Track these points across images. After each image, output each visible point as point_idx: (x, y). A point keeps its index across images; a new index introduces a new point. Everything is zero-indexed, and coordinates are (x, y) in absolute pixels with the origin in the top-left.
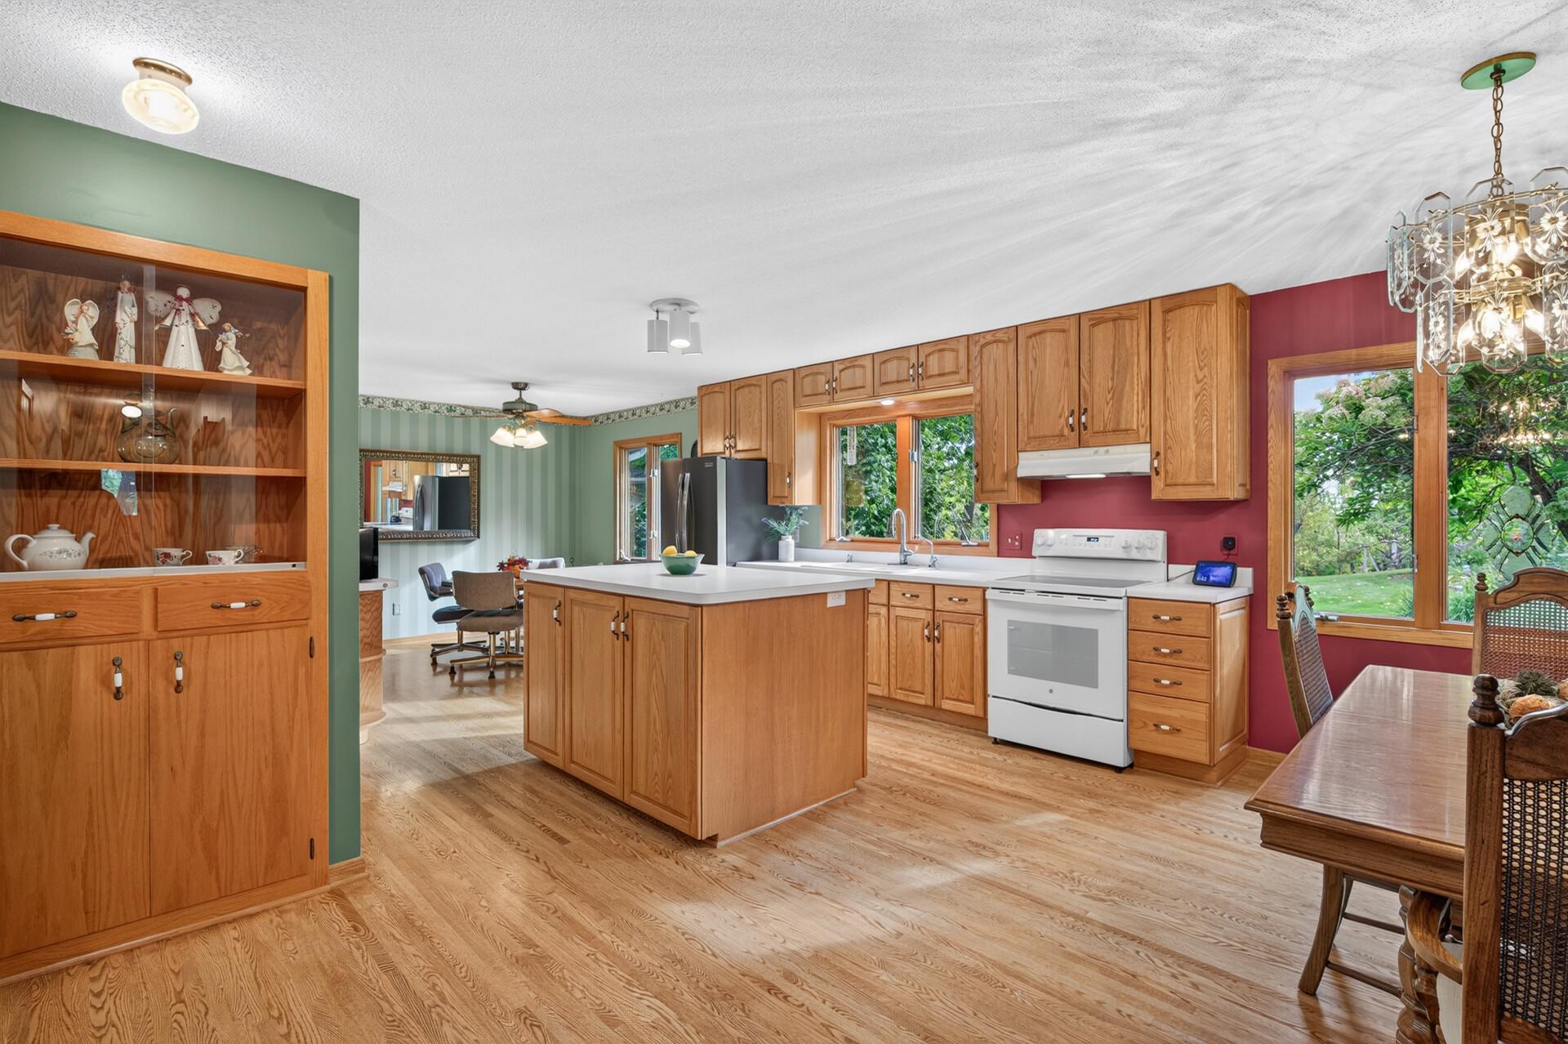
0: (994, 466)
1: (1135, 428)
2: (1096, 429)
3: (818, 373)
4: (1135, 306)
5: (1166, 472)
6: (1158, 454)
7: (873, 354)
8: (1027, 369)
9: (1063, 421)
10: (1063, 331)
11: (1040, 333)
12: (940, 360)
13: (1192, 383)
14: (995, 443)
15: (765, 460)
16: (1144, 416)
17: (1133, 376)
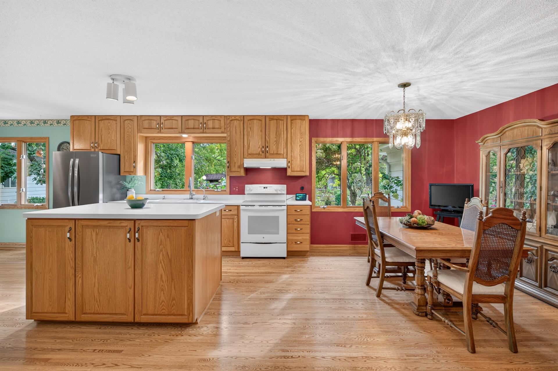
0: (235, 163)
1: (283, 153)
2: (271, 153)
3: (152, 120)
4: (283, 116)
5: (292, 167)
6: (289, 162)
7: (182, 116)
8: (247, 130)
9: (260, 149)
10: (260, 120)
11: (252, 119)
12: (213, 123)
13: (299, 142)
14: (236, 155)
15: (119, 155)
16: (285, 150)
17: (282, 138)
